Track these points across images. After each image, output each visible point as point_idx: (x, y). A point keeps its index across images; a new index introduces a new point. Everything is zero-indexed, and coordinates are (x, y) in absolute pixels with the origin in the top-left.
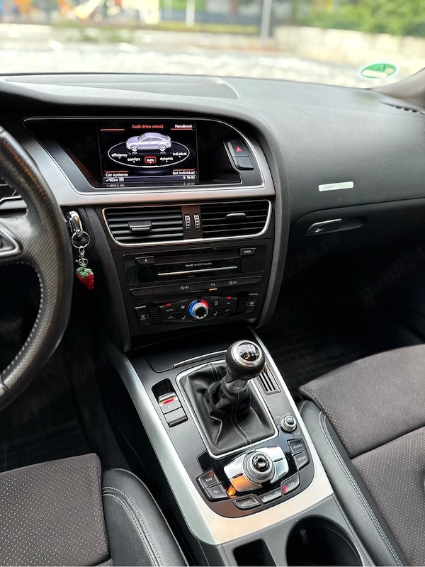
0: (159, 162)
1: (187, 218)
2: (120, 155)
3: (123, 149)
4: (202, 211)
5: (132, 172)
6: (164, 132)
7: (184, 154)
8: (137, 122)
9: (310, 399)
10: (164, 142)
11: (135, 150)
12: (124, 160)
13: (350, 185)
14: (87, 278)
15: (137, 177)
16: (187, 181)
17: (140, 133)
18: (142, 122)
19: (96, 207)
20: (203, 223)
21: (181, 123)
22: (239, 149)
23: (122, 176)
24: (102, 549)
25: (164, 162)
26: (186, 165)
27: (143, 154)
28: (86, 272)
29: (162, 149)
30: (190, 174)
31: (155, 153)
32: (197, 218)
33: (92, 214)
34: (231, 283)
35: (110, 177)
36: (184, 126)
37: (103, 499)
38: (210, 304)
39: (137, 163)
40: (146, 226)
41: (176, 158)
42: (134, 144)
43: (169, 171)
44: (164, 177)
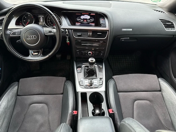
0: (87, 21)
1: (89, 33)
2: (79, 19)
3: (80, 18)
4: (92, 32)
5: (81, 23)
6: (89, 15)
7: (92, 20)
8: (83, 13)
9: (113, 79)
10: (88, 17)
11: (82, 18)
12: (80, 20)
13: (131, 30)
14: (68, 43)
15: (82, 24)
16: (93, 26)
17: (84, 15)
18: (84, 13)
19: (71, 29)
20: (92, 35)
21: (92, 13)
22: (103, 20)
23: (79, 24)
24: (62, 92)
25: (88, 21)
26: (92, 22)
27: (84, 19)
28: (68, 42)
29: (88, 19)
30: (93, 24)
31: (86, 19)
32: (91, 33)
33: (70, 31)
34: (97, 49)
35: (77, 24)
36: (93, 14)
37: (64, 84)
38: (92, 53)
39: (82, 21)
40: (80, 34)
41: (91, 21)
42: (82, 17)
43: (89, 23)
44: (88, 25)
